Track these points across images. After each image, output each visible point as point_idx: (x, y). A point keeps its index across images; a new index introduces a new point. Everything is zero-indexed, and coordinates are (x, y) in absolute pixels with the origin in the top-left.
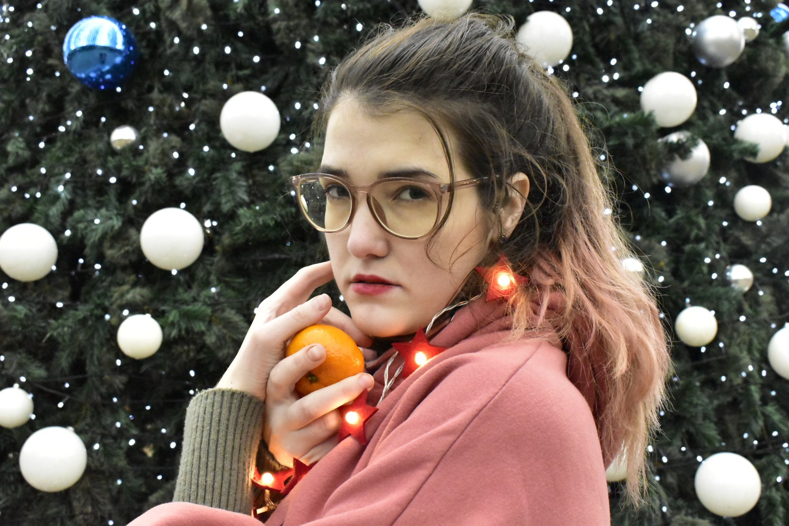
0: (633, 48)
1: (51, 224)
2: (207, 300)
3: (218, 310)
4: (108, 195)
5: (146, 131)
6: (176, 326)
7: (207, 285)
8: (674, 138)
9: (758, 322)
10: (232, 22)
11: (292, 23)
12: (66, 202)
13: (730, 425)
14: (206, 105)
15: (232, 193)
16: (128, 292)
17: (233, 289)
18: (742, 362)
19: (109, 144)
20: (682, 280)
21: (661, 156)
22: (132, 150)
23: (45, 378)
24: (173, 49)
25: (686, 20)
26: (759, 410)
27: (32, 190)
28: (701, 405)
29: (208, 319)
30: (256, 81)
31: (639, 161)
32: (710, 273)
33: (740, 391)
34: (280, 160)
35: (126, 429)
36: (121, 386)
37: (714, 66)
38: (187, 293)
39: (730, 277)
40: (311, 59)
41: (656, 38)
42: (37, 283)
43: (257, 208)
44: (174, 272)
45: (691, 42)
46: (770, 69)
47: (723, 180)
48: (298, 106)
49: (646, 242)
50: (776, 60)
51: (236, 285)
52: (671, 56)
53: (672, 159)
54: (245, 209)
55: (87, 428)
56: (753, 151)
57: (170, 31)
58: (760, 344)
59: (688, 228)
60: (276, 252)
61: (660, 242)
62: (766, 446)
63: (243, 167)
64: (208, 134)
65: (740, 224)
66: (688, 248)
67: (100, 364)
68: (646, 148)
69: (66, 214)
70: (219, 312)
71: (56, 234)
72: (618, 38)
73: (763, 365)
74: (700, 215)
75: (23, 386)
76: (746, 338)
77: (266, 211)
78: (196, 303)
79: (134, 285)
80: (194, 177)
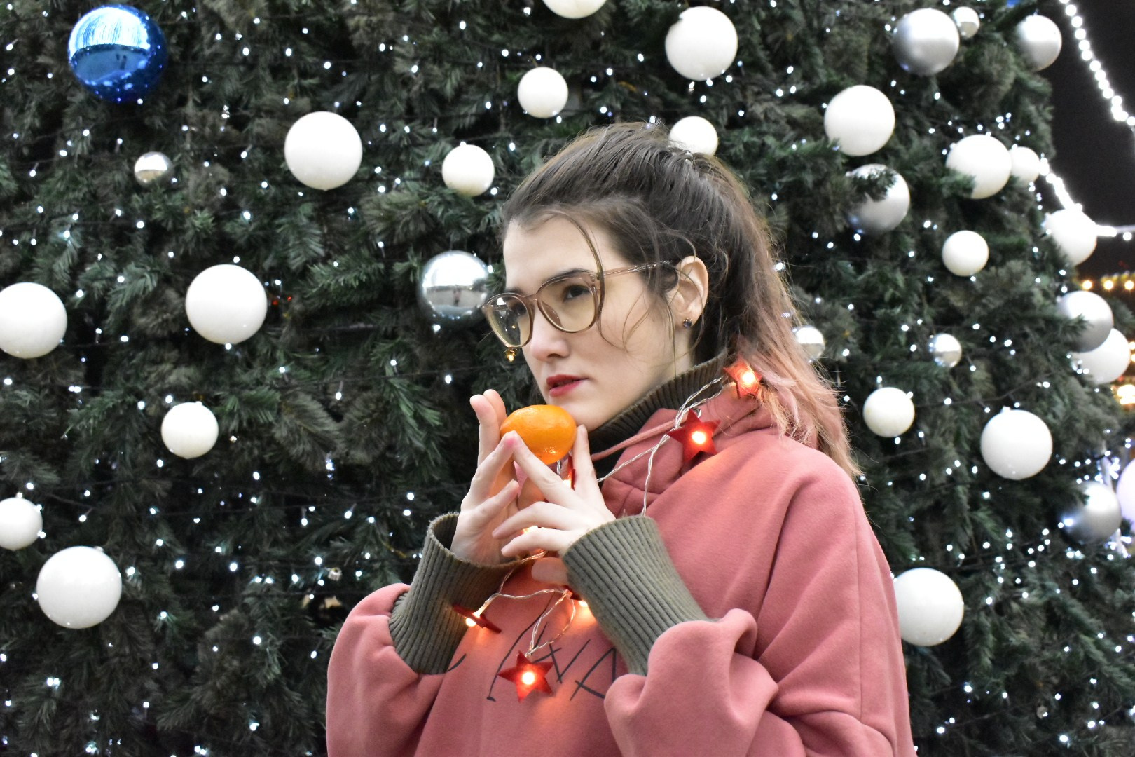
0: (817, 50)
1: (58, 282)
2: (274, 382)
3: (290, 395)
4: (133, 244)
5: (180, 159)
6: (236, 416)
7: (273, 363)
8: (865, 172)
9: (967, 406)
10: (293, 15)
11: (374, 19)
12: (75, 253)
13: (931, 535)
14: (261, 125)
15: (303, 244)
16: (170, 372)
17: (305, 367)
18: (946, 457)
19: (131, 175)
20: (873, 354)
21: (848, 197)
22: (164, 185)
23: (58, 485)
24: (213, 49)
25: (886, 12)
26: (966, 515)
27: (25, 236)
28: (895, 510)
29: (276, 406)
30: (325, 94)
31: (820, 203)
32: (909, 344)
33: (944, 492)
34: (361, 202)
35: (170, 549)
36: (164, 494)
37: (921, 74)
38: (247, 374)
39: (934, 349)
40: (400, 66)
41: (846, 37)
42: (41, 360)
43: (336, 264)
44: (228, 347)
45: (892, 42)
46: (995, 73)
47: (927, 224)
48: (383, 128)
49: (829, 306)
50: (1003, 62)
51: (310, 364)
52: (866, 60)
53: (861, 200)
54: (321, 265)
55: (117, 547)
56: (967, 186)
57: (211, 25)
58: (970, 432)
59: (881, 287)
60: (360, 320)
61: (845, 306)
62: (975, 561)
63: (315, 210)
64: (266, 164)
65: (950, 279)
66: (880, 312)
67: (134, 465)
68: (828, 186)
69: (76, 269)
70: (291, 398)
71: (64, 295)
72: (798, 37)
73: (975, 461)
74: (898, 269)
75: (28, 496)
76: (953, 425)
77: (346, 269)
78: (260, 387)
79: (176, 365)
80: (250, 222)
